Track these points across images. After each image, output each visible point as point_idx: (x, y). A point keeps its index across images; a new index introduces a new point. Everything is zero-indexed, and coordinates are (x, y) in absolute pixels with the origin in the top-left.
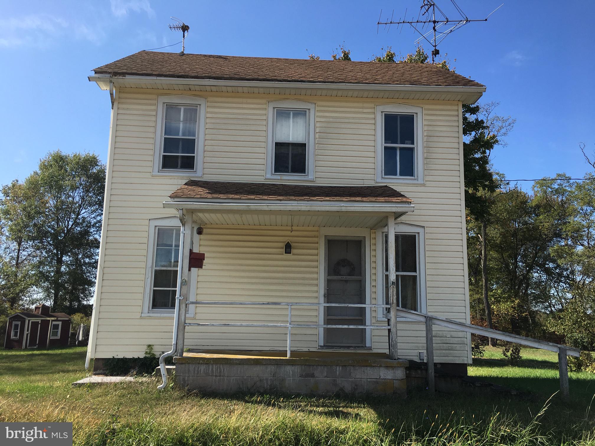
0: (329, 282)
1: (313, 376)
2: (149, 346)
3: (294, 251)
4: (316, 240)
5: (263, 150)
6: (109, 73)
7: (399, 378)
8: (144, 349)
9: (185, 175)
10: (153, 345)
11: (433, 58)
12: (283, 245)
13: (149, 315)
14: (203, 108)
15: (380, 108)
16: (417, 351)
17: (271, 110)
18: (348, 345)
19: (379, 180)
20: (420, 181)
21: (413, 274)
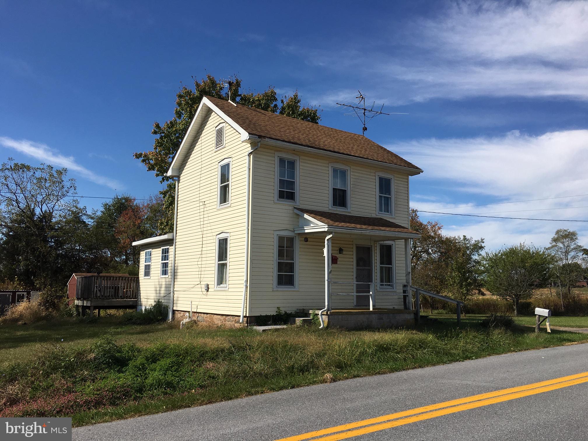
0: (357, 269)
1: (382, 319)
2: (278, 308)
3: (344, 252)
4: (352, 246)
5: (327, 192)
6: (257, 135)
7: (412, 318)
8: (276, 310)
9: (291, 204)
10: (280, 307)
11: (363, 132)
12: (338, 249)
13: (277, 289)
14: (298, 161)
15: (377, 174)
16: (392, 306)
17: (330, 168)
18: (366, 304)
19: (378, 214)
20: (393, 216)
21: (390, 266)
